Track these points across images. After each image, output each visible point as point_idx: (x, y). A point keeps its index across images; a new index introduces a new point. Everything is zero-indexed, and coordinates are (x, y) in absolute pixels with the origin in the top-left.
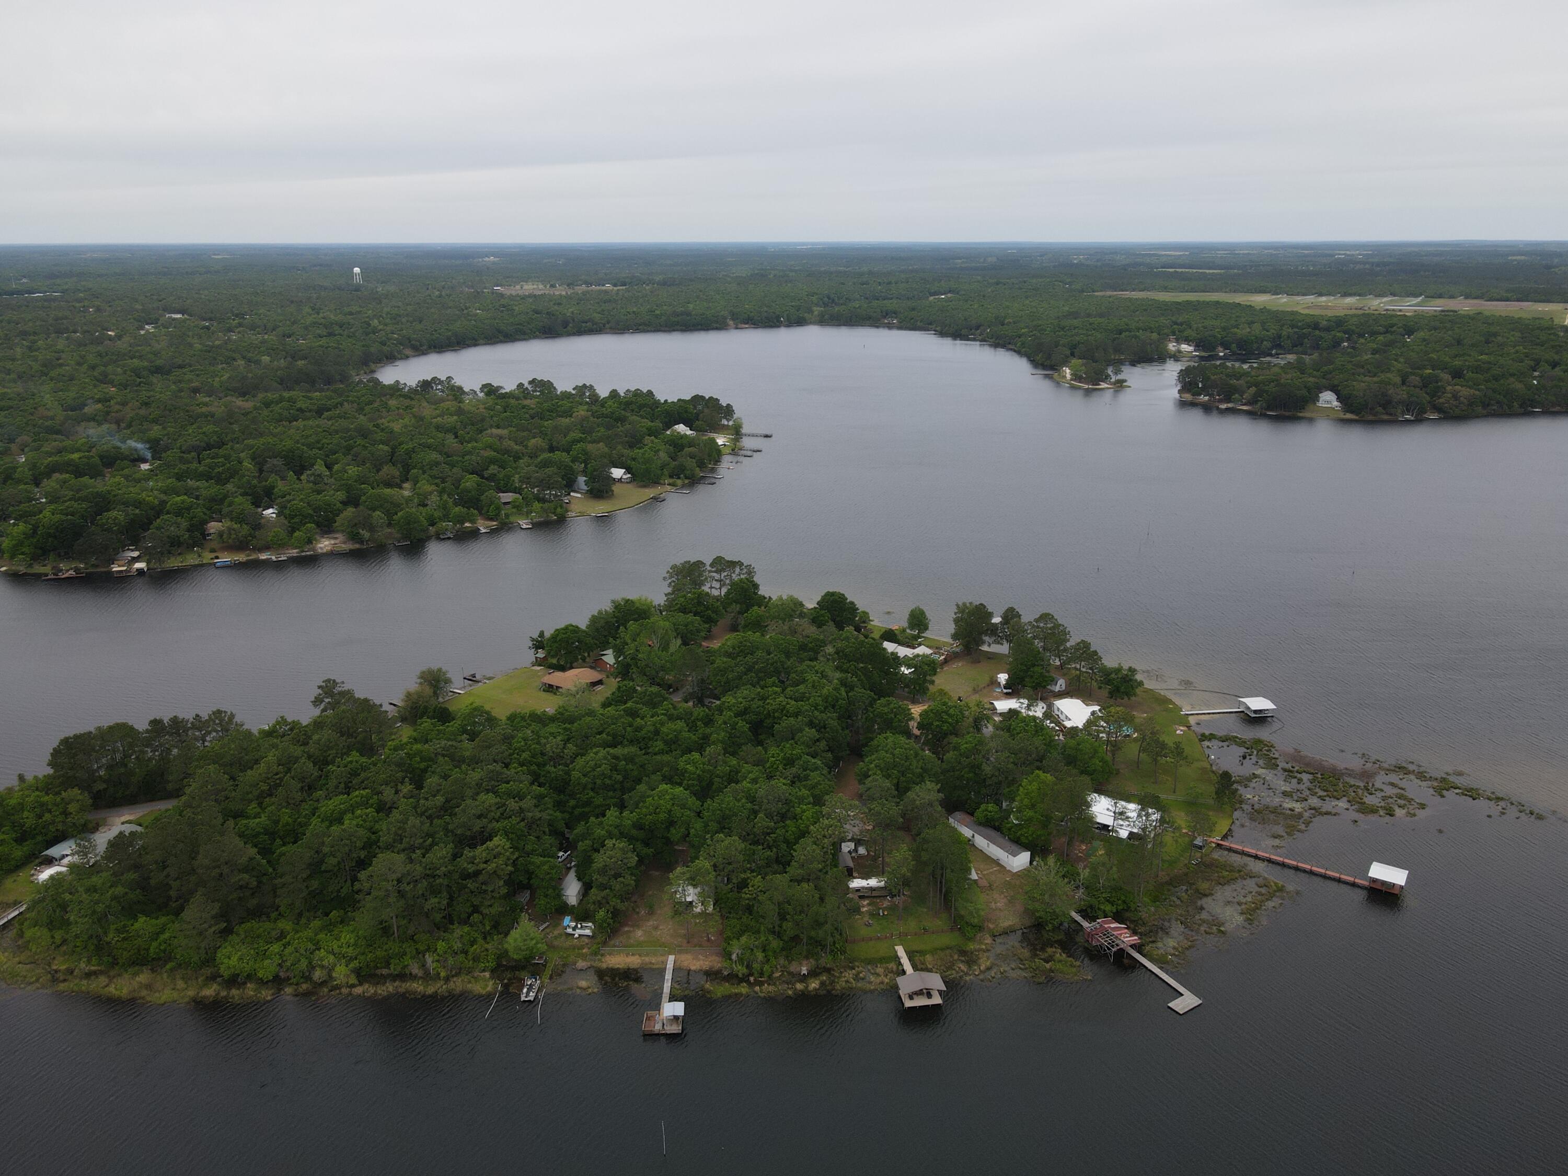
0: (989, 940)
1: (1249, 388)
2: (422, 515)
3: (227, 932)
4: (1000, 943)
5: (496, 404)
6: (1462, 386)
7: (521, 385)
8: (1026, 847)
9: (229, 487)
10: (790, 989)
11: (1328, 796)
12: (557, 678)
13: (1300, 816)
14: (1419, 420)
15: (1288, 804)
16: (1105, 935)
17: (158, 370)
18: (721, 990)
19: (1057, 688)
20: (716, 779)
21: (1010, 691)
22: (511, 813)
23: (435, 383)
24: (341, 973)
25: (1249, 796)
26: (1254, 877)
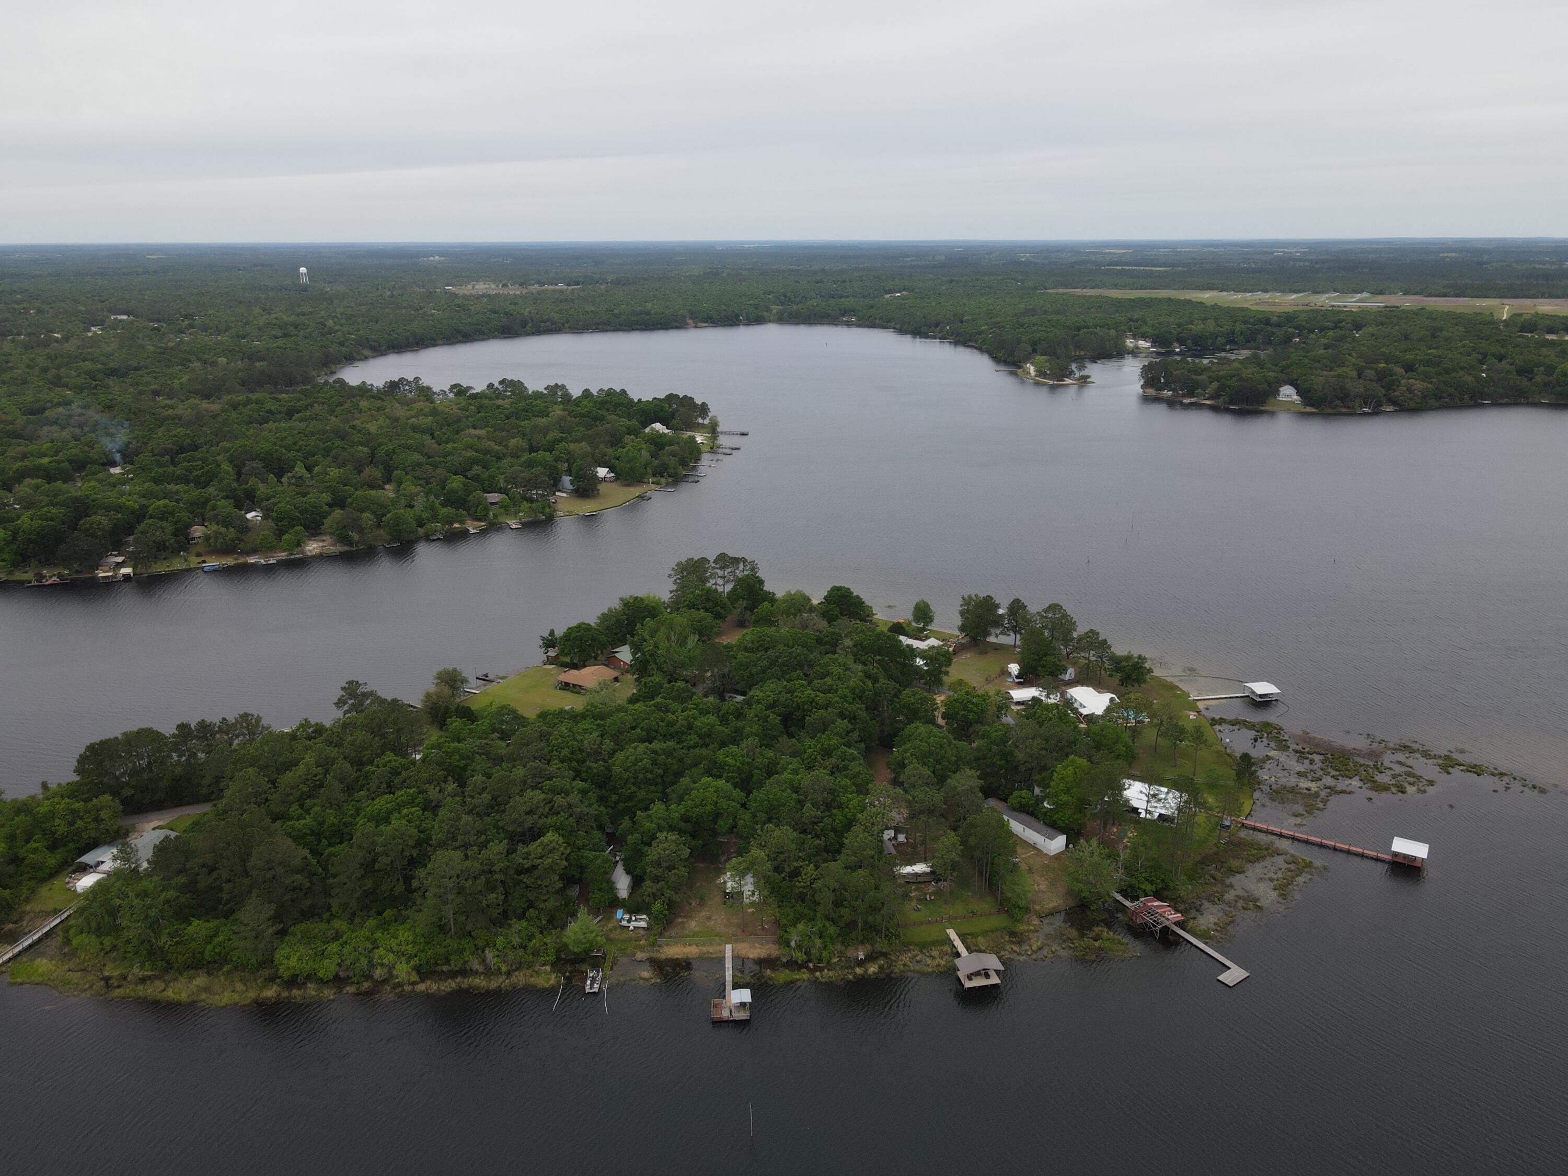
0: (1036, 922)
1: (1211, 383)
2: (410, 516)
3: (282, 933)
4: (1047, 924)
5: (470, 404)
6: (1416, 380)
7: (490, 386)
8: (1062, 831)
9: (211, 490)
10: (850, 974)
11: (1340, 775)
12: (573, 676)
13: (1317, 795)
14: (1376, 413)
15: (1304, 784)
16: (1149, 913)
17: (113, 373)
18: (783, 976)
19: (1067, 677)
20: (756, 771)
21: (1022, 680)
22: (560, 809)
23: (402, 384)
24: (403, 971)
25: (1266, 777)
26: (1282, 854)
